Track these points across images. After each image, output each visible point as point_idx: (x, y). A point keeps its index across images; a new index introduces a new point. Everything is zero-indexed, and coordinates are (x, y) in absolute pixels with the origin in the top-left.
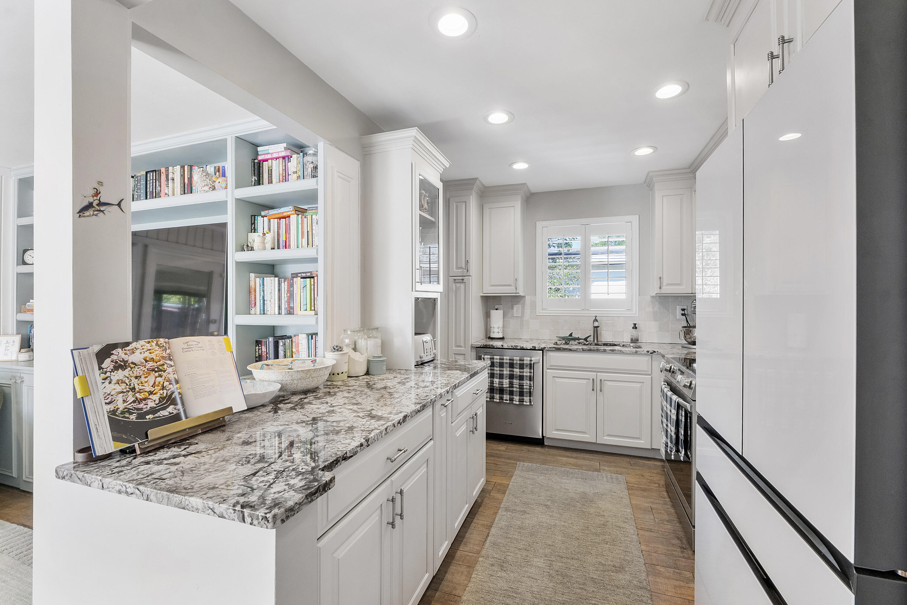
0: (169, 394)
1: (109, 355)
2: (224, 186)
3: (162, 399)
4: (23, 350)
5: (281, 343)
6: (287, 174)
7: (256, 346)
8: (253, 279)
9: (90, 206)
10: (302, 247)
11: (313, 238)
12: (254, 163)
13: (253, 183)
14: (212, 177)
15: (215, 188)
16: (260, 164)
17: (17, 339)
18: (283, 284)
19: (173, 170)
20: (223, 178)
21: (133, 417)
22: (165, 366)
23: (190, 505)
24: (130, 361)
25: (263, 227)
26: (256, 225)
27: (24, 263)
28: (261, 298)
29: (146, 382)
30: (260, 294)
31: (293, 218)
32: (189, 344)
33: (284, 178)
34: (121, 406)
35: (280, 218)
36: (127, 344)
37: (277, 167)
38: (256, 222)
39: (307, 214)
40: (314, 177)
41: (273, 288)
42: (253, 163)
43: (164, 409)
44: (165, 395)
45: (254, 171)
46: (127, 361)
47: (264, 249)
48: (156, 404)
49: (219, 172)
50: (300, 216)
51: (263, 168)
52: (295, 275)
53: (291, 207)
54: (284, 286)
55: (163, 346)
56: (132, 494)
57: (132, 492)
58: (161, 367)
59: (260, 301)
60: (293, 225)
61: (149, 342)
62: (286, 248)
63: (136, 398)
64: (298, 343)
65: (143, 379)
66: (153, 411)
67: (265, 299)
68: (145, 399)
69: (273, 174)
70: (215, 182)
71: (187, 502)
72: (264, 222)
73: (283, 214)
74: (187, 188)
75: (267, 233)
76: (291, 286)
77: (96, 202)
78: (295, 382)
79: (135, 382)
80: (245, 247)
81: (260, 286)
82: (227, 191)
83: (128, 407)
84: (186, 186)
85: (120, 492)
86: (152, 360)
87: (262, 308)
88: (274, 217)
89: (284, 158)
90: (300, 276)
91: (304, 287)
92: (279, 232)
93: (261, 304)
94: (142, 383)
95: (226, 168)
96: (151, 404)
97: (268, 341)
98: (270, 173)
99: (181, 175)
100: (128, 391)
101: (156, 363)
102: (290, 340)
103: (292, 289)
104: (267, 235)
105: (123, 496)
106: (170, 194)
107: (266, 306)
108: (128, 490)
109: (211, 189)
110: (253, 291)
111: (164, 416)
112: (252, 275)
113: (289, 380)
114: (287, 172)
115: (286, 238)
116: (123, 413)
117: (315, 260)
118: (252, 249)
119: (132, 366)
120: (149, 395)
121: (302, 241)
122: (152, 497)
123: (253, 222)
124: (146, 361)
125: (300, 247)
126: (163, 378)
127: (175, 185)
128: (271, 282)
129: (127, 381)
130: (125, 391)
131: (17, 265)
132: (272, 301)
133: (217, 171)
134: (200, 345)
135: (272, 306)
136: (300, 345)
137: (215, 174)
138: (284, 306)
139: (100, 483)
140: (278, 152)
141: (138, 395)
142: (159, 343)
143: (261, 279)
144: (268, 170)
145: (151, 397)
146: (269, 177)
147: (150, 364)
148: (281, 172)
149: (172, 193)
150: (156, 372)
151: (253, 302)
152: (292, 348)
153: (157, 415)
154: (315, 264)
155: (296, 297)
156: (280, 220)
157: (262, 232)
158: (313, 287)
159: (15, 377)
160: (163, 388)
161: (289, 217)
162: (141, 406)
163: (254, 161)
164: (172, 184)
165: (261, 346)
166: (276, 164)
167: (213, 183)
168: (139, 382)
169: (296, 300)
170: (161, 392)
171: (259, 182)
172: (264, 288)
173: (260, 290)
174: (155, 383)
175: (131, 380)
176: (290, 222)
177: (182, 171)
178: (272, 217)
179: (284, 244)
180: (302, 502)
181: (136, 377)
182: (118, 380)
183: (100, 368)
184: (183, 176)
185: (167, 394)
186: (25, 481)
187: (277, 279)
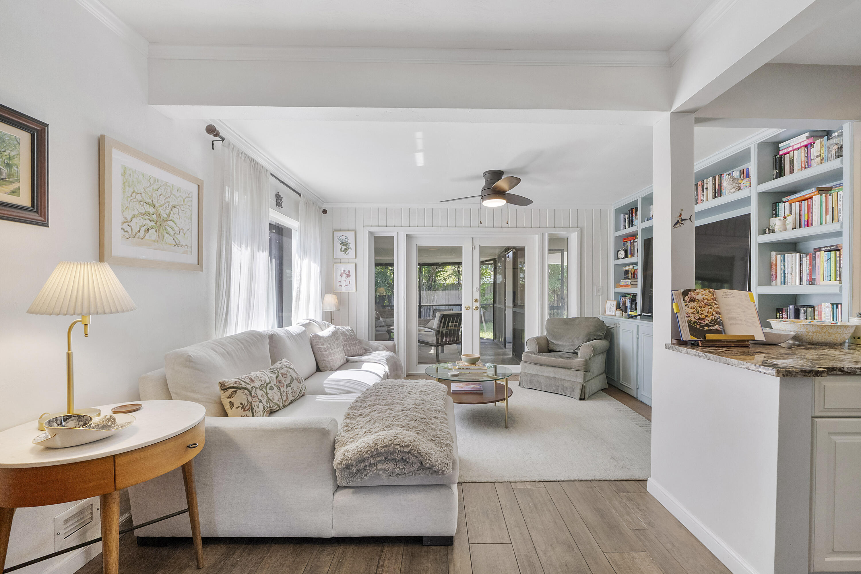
0: (716, 319)
1: (687, 294)
2: (748, 185)
3: (712, 320)
4: (617, 310)
5: (802, 311)
6: (810, 160)
7: (777, 313)
8: (775, 256)
9: (678, 222)
10: (826, 223)
11: (839, 213)
12: (776, 158)
13: (775, 176)
14: (738, 180)
15: (740, 188)
16: (781, 158)
17: (615, 303)
18: (804, 259)
19: (707, 181)
20: (747, 179)
21: (698, 326)
22: (714, 304)
23: (731, 362)
24: (696, 299)
25: (785, 211)
26: (777, 211)
27: (618, 259)
28: (782, 272)
29: (704, 310)
30: (781, 269)
31: (816, 199)
32: (726, 293)
33: (807, 164)
34: (693, 320)
35: (802, 201)
36: (695, 290)
37: (798, 157)
38: (777, 208)
39: (832, 192)
40: (838, 157)
41: (794, 262)
42: (774, 159)
43: (713, 326)
44: (713, 319)
45: (776, 165)
46: (695, 298)
47: (785, 229)
48: (709, 323)
49: (744, 174)
50: (824, 195)
51: (784, 161)
52: (819, 250)
53: (813, 189)
54: (806, 260)
55: (712, 293)
56: (701, 356)
57: (701, 355)
58: (711, 304)
59: (781, 275)
60: (816, 205)
61: (705, 290)
62: (808, 226)
63: (700, 317)
64: (821, 312)
65: (702, 308)
66: (707, 325)
67: (786, 272)
68: (704, 319)
69: (794, 163)
70: (740, 183)
71: (729, 361)
72: (785, 206)
73: (805, 196)
74: (718, 192)
75: (788, 216)
76: (813, 259)
77: (681, 219)
78: (810, 334)
79: (699, 309)
80: (768, 230)
81: (781, 262)
82: (751, 189)
83: (696, 320)
84: (717, 191)
85: (695, 355)
86: (707, 299)
87: (782, 281)
88: (795, 200)
89: (806, 146)
90: (823, 250)
91: (827, 260)
92: (801, 213)
93: (782, 277)
94: (702, 310)
95: (750, 169)
96: (707, 322)
97: (788, 309)
98: (791, 163)
99: (713, 184)
100: (696, 313)
101: (709, 301)
102: (812, 309)
103: (814, 262)
104: (787, 218)
105: (697, 357)
106: (705, 199)
107: (786, 279)
108: (700, 354)
109: (737, 190)
110: (774, 266)
111: (713, 329)
112: (774, 253)
113: (804, 332)
114: (809, 158)
115: (808, 217)
116: (694, 323)
117: (839, 234)
118: (773, 231)
119: (698, 301)
120: (706, 317)
121: (826, 218)
122: (711, 358)
123: (774, 208)
124: (704, 300)
125: (824, 223)
126: (713, 310)
127: (709, 192)
128: (792, 258)
129: (695, 308)
130: (694, 312)
131: (615, 260)
132: (794, 274)
133: (742, 174)
134: (733, 295)
135: (793, 278)
136: (823, 313)
137: (740, 177)
138: (805, 278)
139: (686, 351)
140: (800, 143)
141: (700, 316)
142: (710, 291)
143: (783, 256)
144: (790, 161)
145: (706, 318)
146: (790, 167)
147: (706, 301)
148: (803, 160)
149: (706, 199)
150: (709, 306)
151: (774, 276)
152: (814, 315)
153: (709, 328)
154: (840, 238)
155: (818, 270)
156: (802, 202)
157: (784, 216)
158: (838, 259)
159: (616, 324)
160: (713, 315)
161: (811, 198)
162: (702, 322)
163: (776, 157)
164: (706, 192)
165: (782, 313)
166: (798, 153)
167: (739, 185)
168: (701, 310)
169: (819, 272)
170: (712, 317)
171: (780, 174)
172: (785, 263)
173: (781, 265)
174: (708, 311)
175: (697, 308)
176: (812, 203)
177: (714, 180)
178: (793, 201)
179: (806, 223)
180: (798, 372)
181: (699, 307)
182: (692, 307)
183: (684, 300)
184: (714, 184)
185: (715, 318)
186: (621, 384)
187: (798, 255)
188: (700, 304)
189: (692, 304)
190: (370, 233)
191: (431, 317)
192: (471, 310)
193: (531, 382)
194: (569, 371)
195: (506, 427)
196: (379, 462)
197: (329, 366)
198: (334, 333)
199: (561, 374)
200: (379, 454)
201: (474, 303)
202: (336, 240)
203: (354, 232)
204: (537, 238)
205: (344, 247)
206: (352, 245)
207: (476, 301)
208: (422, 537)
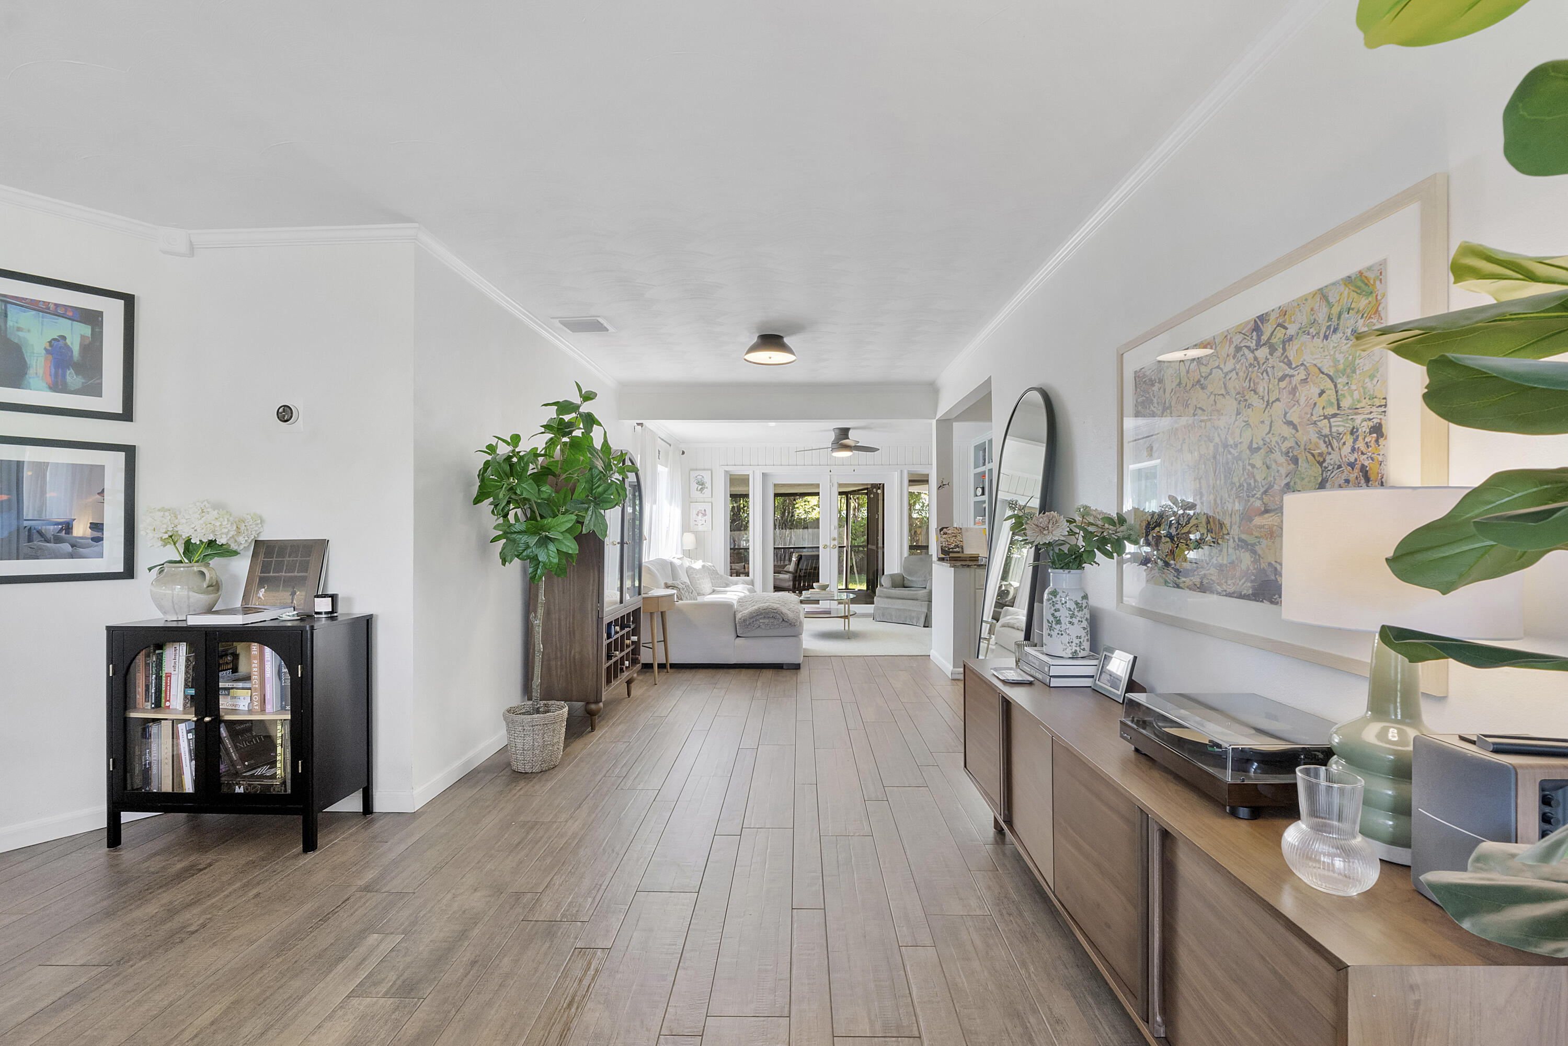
1: (943, 530)
3: (955, 545)
21: (946, 549)
22: (958, 536)
29: (951, 540)
43: (956, 549)
46: (947, 532)
48: (953, 547)
65: (951, 538)
77: (942, 485)
83: (946, 546)
100: (946, 541)
101: (955, 534)
111: (955, 551)
119: (948, 534)
124: (952, 533)
126: (957, 539)
129: (946, 538)
141: (948, 543)
145: (952, 544)
150: (955, 537)
153: (953, 550)
162: (949, 546)
170: (956, 543)
174: (954, 540)
182: (944, 538)
188: (949, 536)
189: (945, 536)
190: (726, 472)
191: (787, 562)
192: (828, 549)
193: (883, 615)
194: (915, 602)
195: (849, 638)
196: (761, 618)
197: (701, 592)
198: (703, 566)
199: (909, 605)
200: (761, 614)
201: (832, 541)
202: (692, 479)
203: (710, 472)
204: (896, 475)
205: (700, 487)
206: (708, 485)
207: (834, 539)
208: (783, 664)
